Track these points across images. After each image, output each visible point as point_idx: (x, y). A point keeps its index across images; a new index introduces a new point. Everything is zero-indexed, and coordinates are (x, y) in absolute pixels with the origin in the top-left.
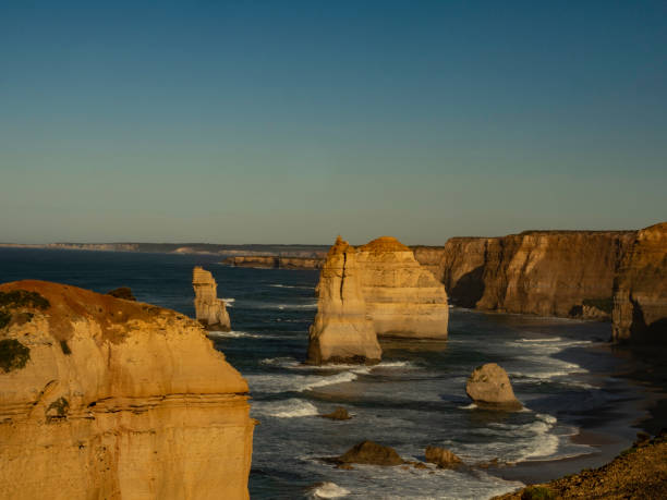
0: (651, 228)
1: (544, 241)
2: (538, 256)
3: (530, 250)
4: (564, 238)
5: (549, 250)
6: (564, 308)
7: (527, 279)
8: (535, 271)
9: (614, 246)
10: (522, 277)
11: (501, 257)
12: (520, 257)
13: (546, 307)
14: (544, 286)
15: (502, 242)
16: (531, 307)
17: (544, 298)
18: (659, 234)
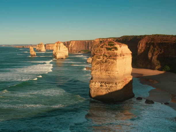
0: (96, 39)
1: (74, 42)
2: (73, 44)
3: (72, 43)
4: (77, 42)
5: (75, 43)
6: (78, 52)
7: (72, 48)
8: (73, 46)
9: (85, 43)
10: (71, 47)
11: (68, 44)
12: (71, 44)
13: (75, 52)
14: (75, 49)
15: (68, 42)
16: (73, 52)
17: (74, 50)
18: (97, 40)
